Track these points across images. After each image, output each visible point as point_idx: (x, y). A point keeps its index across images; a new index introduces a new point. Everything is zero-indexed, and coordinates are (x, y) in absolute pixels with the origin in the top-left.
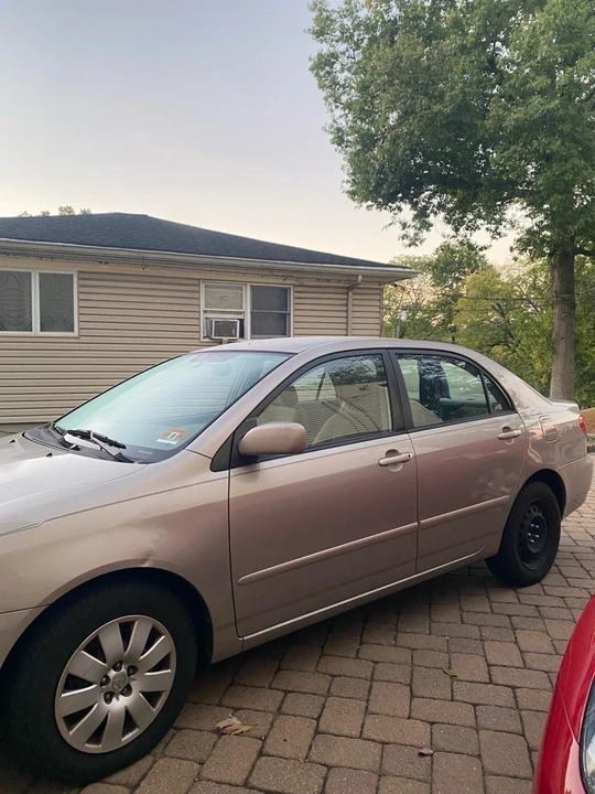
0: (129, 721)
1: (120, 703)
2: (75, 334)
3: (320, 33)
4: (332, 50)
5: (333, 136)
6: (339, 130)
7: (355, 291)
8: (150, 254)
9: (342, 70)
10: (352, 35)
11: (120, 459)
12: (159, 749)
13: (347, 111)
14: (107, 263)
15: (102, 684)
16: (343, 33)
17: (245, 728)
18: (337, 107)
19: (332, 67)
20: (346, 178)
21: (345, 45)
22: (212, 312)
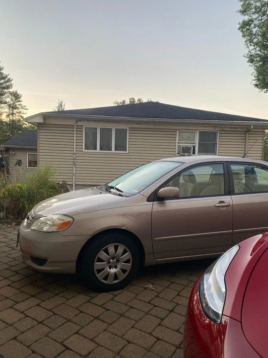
0: (116, 276)
1: (113, 270)
2: (127, 152)
3: (244, 12)
4: (250, 18)
5: (248, 59)
6: (251, 56)
7: (250, 133)
8: (157, 120)
9: (254, 28)
10: (261, 10)
11: (120, 195)
12: (125, 289)
13: (256, 46)
14: (140, 124)
15: (108, 263)
16: (256, 10)
17: (154, 289)
18: (251, 45)
19: (250, 26)
20: (254, 78)
21: (257, 15)
22: (181, 143)
